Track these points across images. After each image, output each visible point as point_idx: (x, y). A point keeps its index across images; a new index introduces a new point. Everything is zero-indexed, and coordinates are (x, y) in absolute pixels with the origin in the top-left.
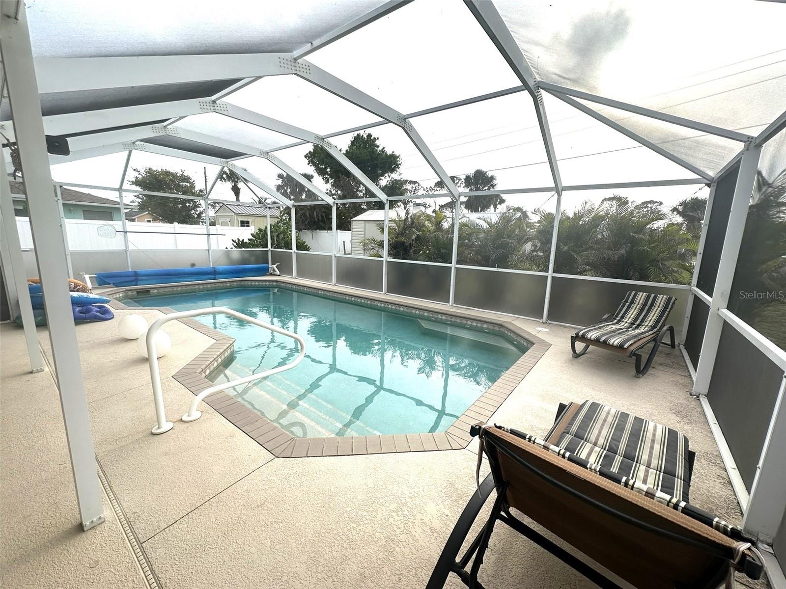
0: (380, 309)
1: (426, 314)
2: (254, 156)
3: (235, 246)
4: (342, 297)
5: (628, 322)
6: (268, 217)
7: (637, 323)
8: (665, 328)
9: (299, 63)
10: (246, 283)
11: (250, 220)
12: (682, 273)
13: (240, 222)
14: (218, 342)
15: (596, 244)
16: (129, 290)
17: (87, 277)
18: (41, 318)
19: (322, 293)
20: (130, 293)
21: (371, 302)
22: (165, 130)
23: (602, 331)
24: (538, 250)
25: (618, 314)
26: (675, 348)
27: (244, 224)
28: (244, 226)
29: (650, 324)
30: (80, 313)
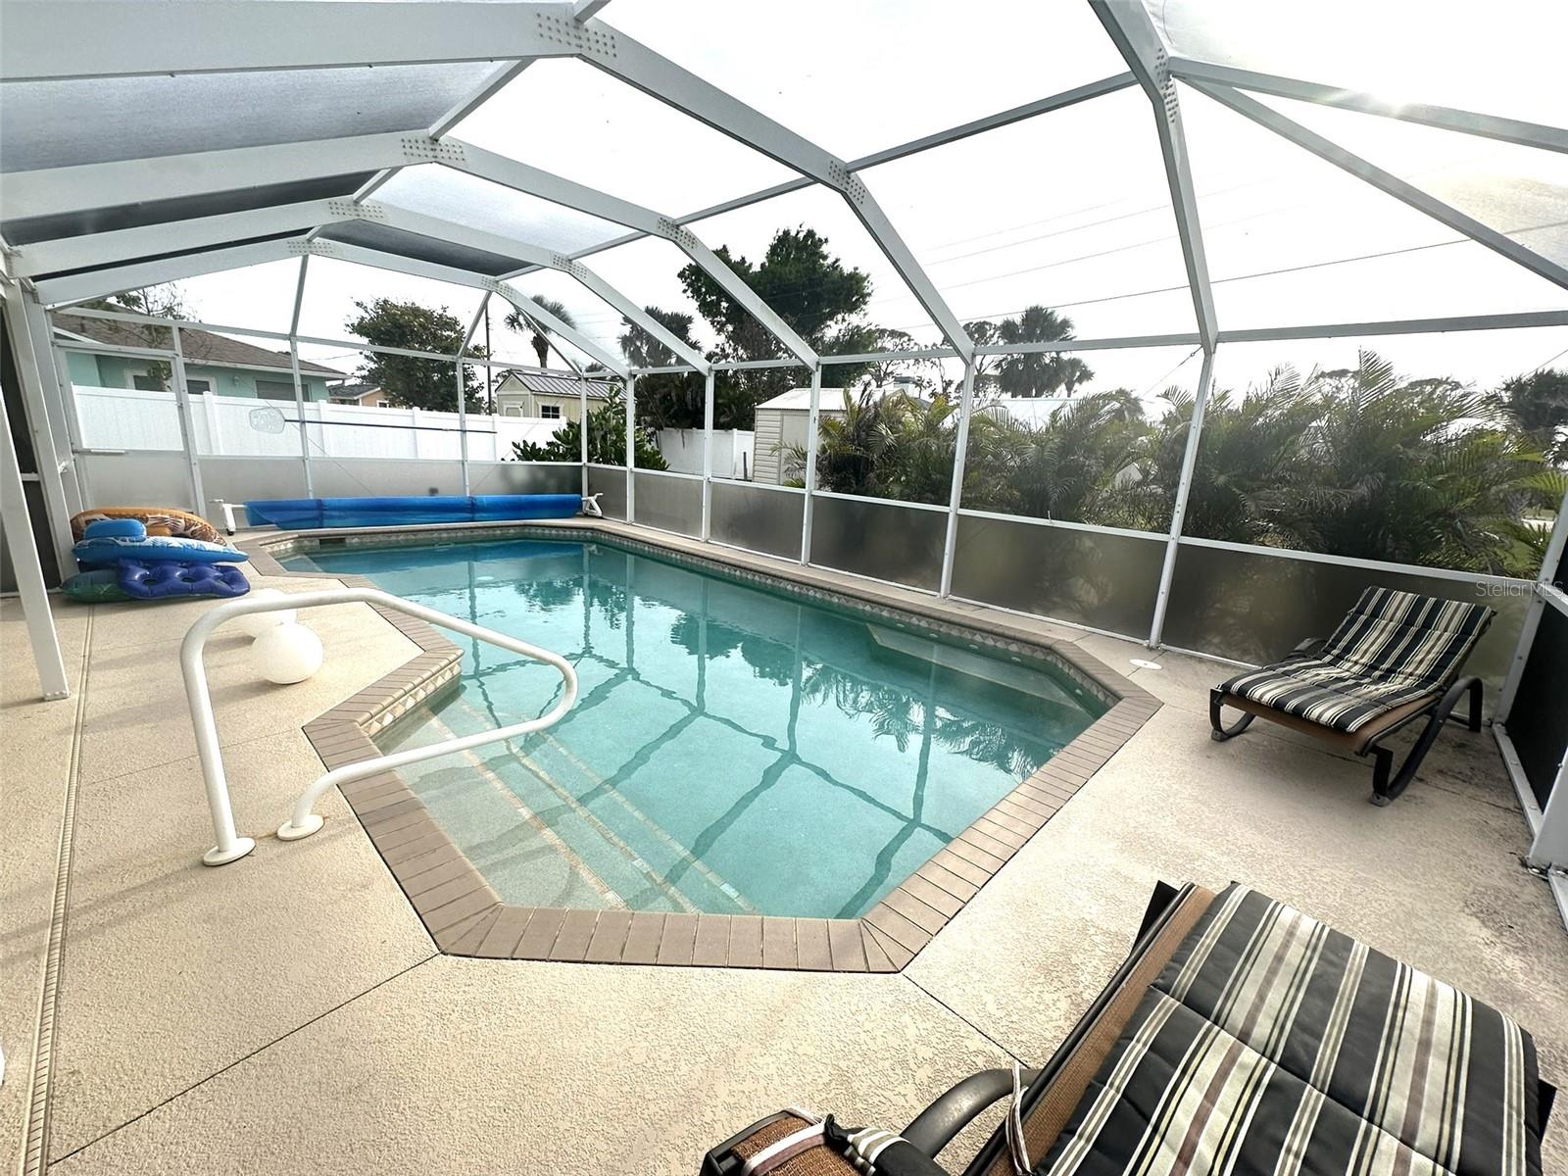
0: (792, 597)
1: (885, 614)
2: (545, 267)
3: (518, 456)
4: (715, 568)
5: (1362, 661)
6: (584, 398)
7: (1385, 666)
8: (1461, 683)
9: (587, 30)
10: (533, 530)
11: (561, 404)
12: (1512, 547)
13: (540, 409)
14: (427, 655)
15: (1292, 470)
16: (305, 537)
17: (228, 508)
18: (109, 585)
19: (678, 557)
20: (306, 543)
21: (773, 581)
22: (356, 210)
23: (1293, 683)
24: (1153, 482)
25: (1338, 640)
26: (1479, 731)
27: (550, 412)
28: (548, 416)
29: (1418, 672)
30: (183, 580)
